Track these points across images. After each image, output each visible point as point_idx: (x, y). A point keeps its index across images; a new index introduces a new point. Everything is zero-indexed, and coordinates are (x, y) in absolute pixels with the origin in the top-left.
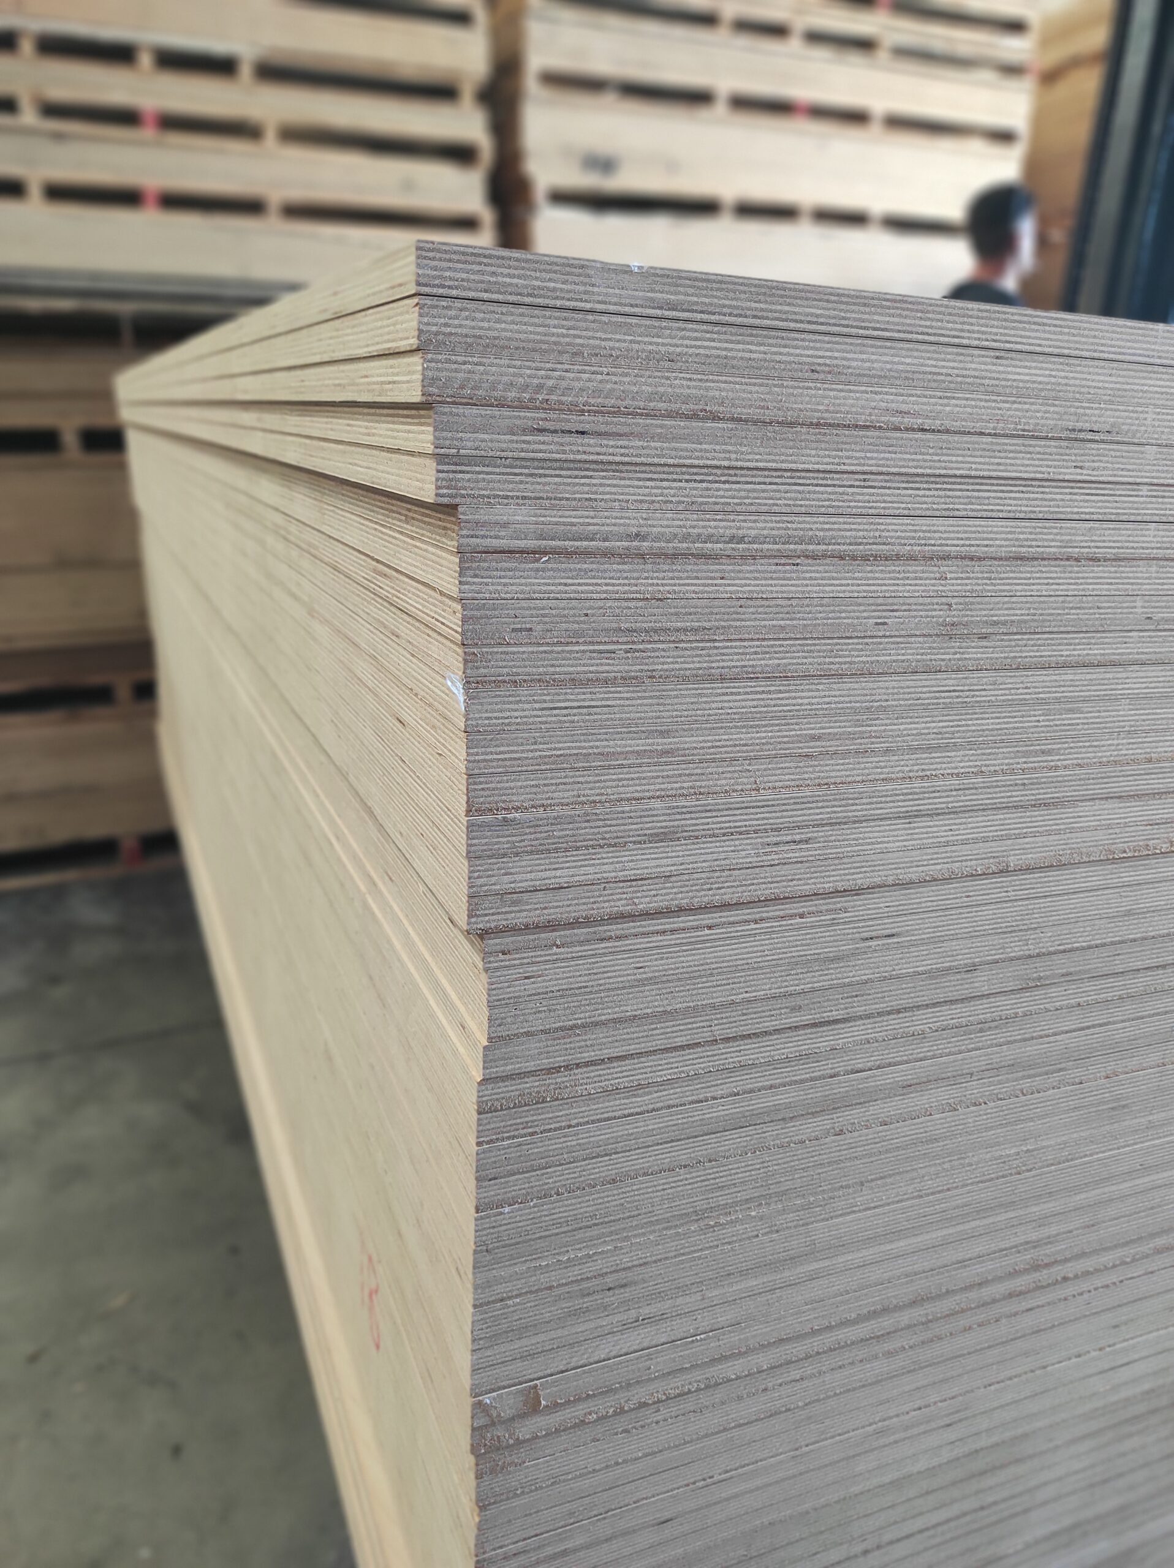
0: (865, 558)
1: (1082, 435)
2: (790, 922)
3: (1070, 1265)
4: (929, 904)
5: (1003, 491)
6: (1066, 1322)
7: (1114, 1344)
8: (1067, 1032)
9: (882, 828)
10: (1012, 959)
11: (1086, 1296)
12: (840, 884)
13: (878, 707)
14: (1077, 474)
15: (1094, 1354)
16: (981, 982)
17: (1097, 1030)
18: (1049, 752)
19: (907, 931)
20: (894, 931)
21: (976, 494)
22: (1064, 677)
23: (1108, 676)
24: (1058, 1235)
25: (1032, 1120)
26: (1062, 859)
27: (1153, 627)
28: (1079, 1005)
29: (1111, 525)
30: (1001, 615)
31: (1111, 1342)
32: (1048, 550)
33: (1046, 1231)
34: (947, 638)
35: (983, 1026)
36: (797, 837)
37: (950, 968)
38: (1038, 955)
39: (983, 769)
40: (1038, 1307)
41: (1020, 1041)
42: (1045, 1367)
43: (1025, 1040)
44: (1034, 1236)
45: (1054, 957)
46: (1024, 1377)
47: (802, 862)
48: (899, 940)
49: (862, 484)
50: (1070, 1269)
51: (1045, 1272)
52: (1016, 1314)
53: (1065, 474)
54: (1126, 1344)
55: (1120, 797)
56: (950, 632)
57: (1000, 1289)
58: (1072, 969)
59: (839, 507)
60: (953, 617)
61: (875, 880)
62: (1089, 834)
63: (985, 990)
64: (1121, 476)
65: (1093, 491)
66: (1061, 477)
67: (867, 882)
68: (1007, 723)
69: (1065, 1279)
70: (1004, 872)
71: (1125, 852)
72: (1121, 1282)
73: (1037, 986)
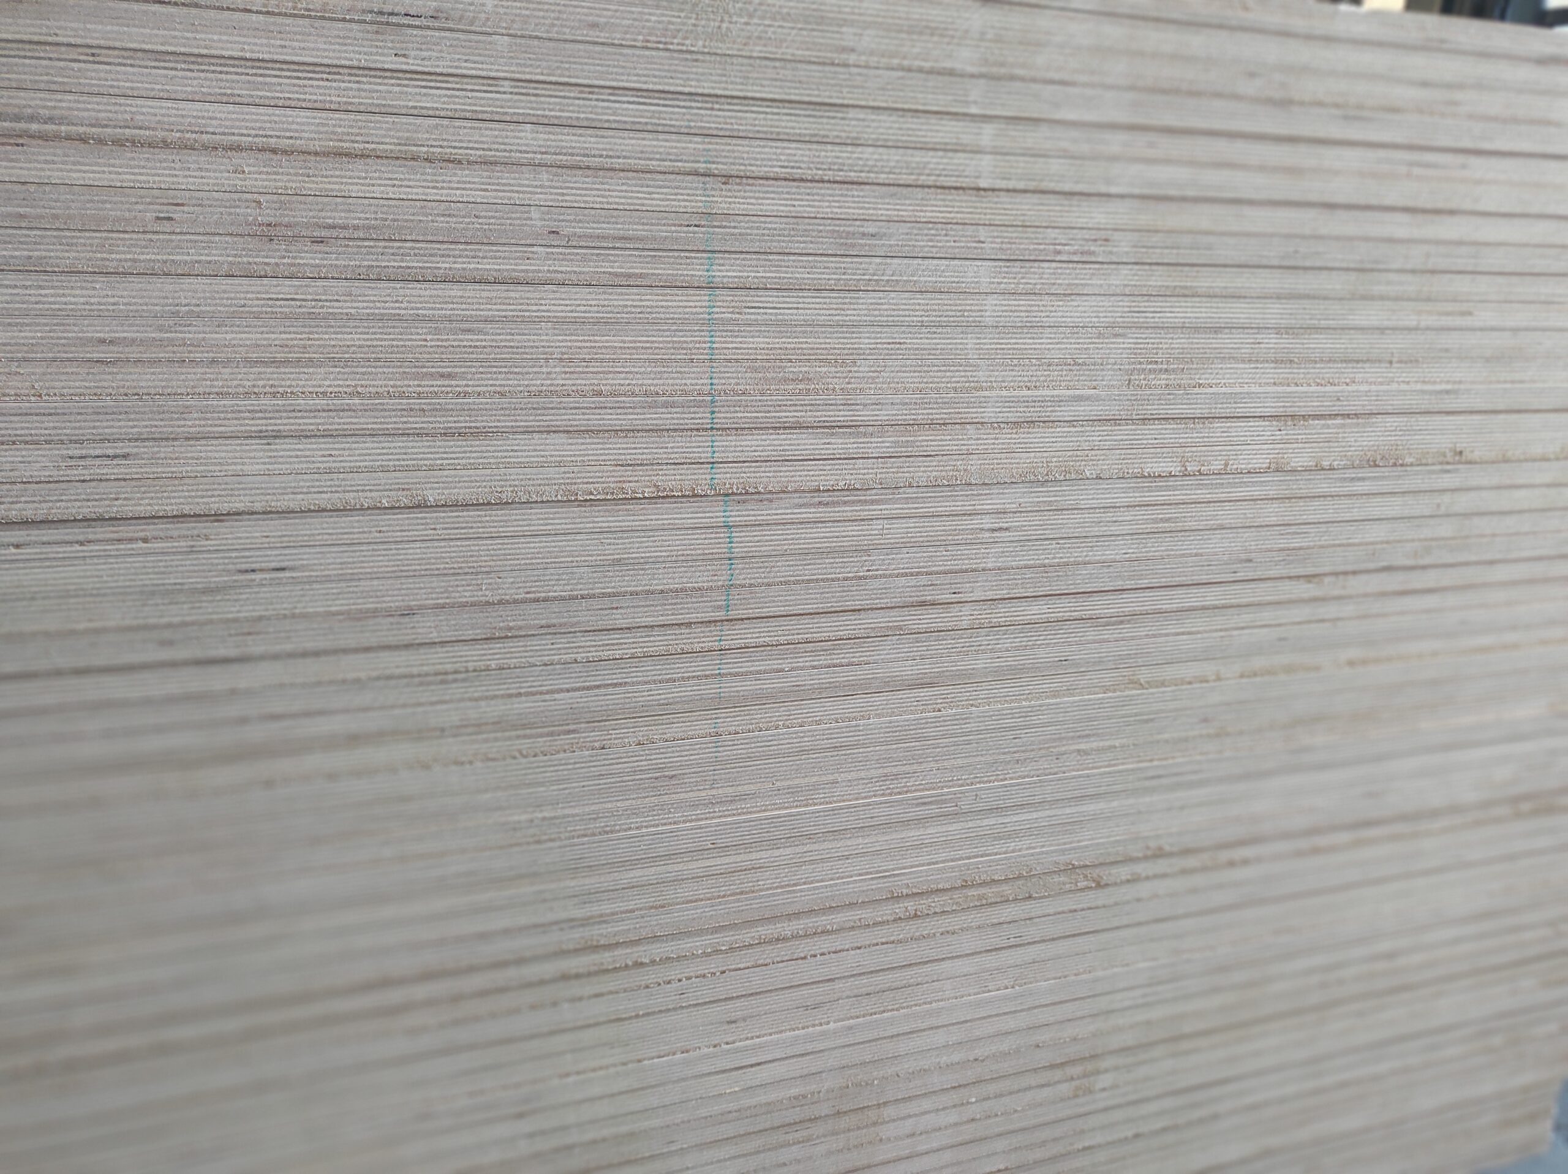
0: (119, 143)
1: (394, 19)
2: (129, 546)
3: (641, 948)
4: (326, 537)
5: (299, 78)
6: (654, 1013)
7: (734, 1042)
8: (568, 691)
9: (229, 448)
10: (464, 605)
11: (674, 985)
12: (187, 508)
13: (188, 312)
14: (402, 63)
15: (706, 1050)
16: (426, 628)
17: (610, 690)
18: (450, 376)
19: (303, 565)
20: (283, 565)
21: (261, 79)
22: (448, 293)
23: (513, 294)
24: (613, 914)
25: (542, 784)
26: (504, 496)
27: (564, 243)
28: (576, 661)
29: (469, 124)
30: (339, 218)
31: (730, 1039)
32: (381, 147)
33: (595, 909)
34: (266, 239)
35: (443, 677)
36: (110, 452)
37: (376, 610)
38: (500, 602)
39: (359, 389)
40: (611, 993)
41: (502, 696)
42: (639, 1061)
43: (510, 696)
44: (578, 913)
45: (523, 606)
46: (612, 1070)
47: (125, 480)
48: (294, 575)
49: (91, 59)
50: (642, 953)
51: (607, 954)
52: (580, 999)
53: (384, 62)
54: (748, 1042)
55: (568, 432)
56: (269, 233)
57: (549, 969)
58: (554, 621)
59: (63, 83)
60: (267, 215)
61: (237, 505)
62: (534, 470)
63: (434, 636)
64: (465, 68)
65: (432, 84)
66: (379, 66)
67: (225, 507)
68: (381, 340)
69: (639, 965)
70: (422, 506)
71: (591, 493)
72: (723, 972)
73: (507, 637)
